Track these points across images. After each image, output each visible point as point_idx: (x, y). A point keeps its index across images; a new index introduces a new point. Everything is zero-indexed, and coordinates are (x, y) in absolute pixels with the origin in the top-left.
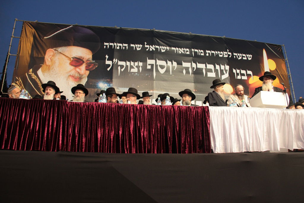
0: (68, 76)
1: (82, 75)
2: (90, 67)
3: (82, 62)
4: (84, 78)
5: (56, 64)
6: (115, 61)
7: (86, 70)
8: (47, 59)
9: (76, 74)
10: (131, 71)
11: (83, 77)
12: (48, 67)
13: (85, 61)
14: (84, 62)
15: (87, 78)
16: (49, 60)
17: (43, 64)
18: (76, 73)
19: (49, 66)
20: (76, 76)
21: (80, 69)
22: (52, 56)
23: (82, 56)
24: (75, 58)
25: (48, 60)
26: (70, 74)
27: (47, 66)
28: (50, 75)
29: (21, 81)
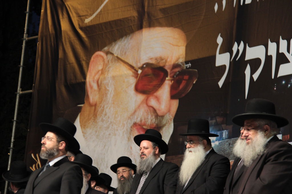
0: (131, 127)
1: (163, 117)
2: (181, 87)
3: (162, 74)
4: (166, 126)
5: (109, 95)
6: (238, 51)
7: (173, 97)
8: (90, 85)
9: (150, 117)
10: (279, 75)
11: (164, 121)
12: (93, 108)
13: (169, 71)
14: (166, 74)
15: (172, 124)
16: (95, 86)
17: (83, 103)
18: (148, 114)
19: (95, 105)
20: (149, 122)
21: (158, 99)
22: (100, 72)
23: (163, 56)
24: (148, 64)
25: (91, 87)
26: (135, 121)
27: (91, 105)
28: (96, 132)
29: (40, 164)
